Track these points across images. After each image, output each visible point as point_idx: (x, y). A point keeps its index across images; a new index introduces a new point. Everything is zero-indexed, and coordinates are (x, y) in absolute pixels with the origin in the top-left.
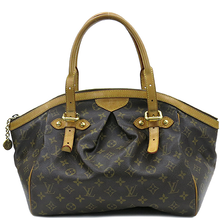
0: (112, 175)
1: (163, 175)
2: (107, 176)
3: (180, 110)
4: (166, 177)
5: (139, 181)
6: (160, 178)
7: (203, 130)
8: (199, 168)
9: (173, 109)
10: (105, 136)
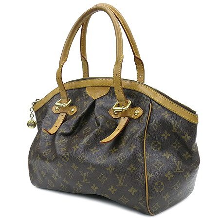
0: (68, 159)
1: (110, 166)
2: (63, 159)
3: (153, 100)
4: (113, 169)
5: (89, 168)
6: (107, 169)
7: (176, 124)
8: (160, 165)
9: (147, 100)
10: (86, 123)
